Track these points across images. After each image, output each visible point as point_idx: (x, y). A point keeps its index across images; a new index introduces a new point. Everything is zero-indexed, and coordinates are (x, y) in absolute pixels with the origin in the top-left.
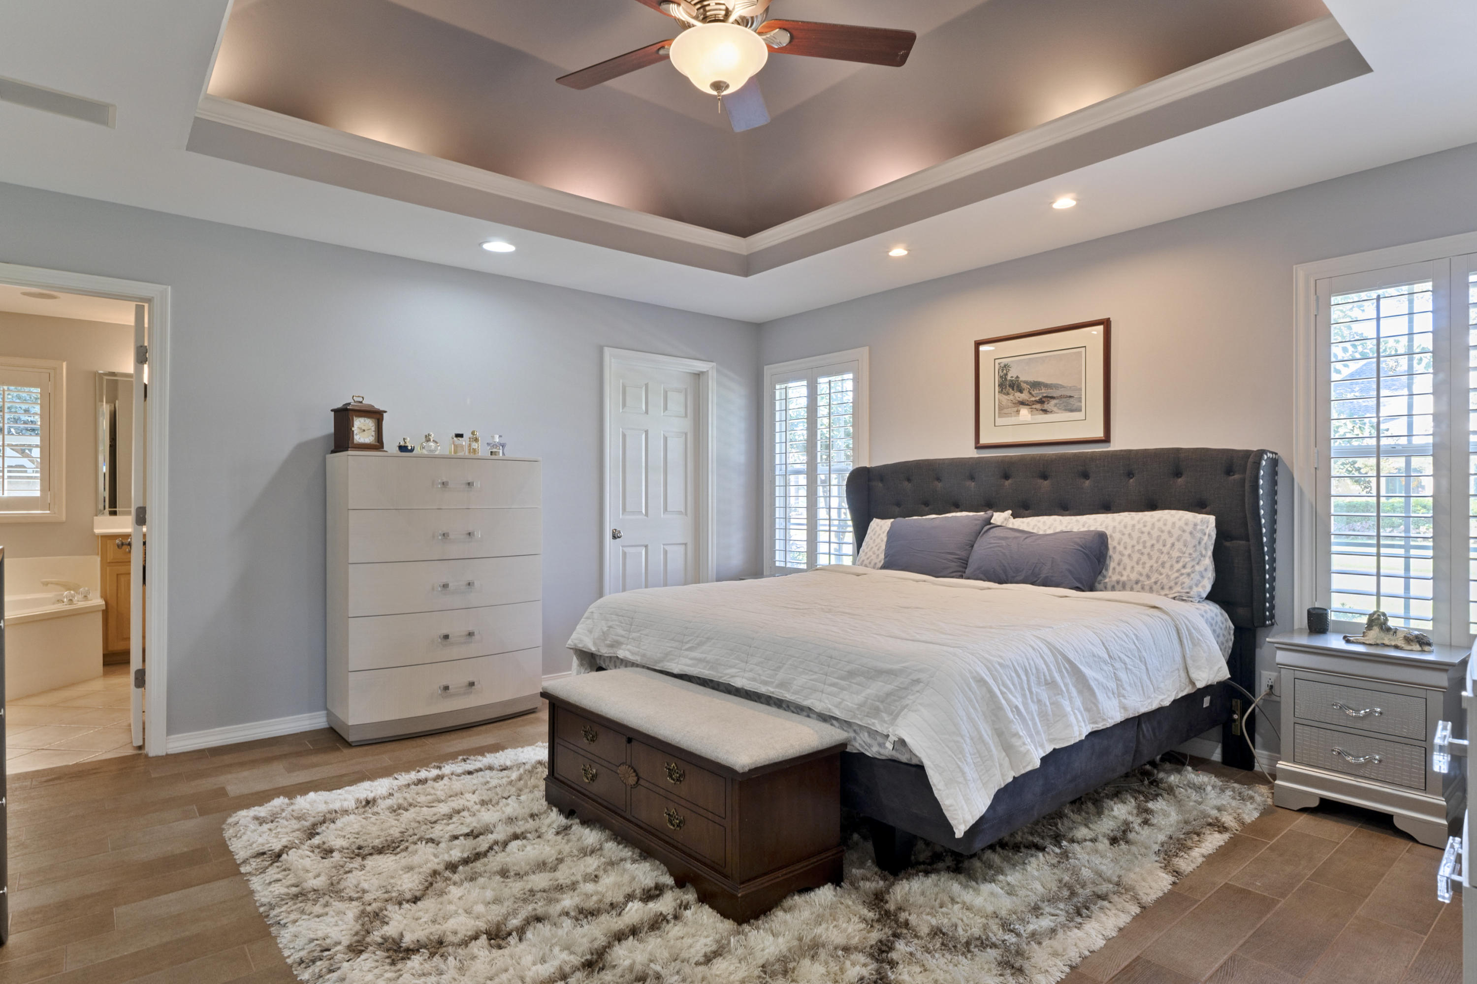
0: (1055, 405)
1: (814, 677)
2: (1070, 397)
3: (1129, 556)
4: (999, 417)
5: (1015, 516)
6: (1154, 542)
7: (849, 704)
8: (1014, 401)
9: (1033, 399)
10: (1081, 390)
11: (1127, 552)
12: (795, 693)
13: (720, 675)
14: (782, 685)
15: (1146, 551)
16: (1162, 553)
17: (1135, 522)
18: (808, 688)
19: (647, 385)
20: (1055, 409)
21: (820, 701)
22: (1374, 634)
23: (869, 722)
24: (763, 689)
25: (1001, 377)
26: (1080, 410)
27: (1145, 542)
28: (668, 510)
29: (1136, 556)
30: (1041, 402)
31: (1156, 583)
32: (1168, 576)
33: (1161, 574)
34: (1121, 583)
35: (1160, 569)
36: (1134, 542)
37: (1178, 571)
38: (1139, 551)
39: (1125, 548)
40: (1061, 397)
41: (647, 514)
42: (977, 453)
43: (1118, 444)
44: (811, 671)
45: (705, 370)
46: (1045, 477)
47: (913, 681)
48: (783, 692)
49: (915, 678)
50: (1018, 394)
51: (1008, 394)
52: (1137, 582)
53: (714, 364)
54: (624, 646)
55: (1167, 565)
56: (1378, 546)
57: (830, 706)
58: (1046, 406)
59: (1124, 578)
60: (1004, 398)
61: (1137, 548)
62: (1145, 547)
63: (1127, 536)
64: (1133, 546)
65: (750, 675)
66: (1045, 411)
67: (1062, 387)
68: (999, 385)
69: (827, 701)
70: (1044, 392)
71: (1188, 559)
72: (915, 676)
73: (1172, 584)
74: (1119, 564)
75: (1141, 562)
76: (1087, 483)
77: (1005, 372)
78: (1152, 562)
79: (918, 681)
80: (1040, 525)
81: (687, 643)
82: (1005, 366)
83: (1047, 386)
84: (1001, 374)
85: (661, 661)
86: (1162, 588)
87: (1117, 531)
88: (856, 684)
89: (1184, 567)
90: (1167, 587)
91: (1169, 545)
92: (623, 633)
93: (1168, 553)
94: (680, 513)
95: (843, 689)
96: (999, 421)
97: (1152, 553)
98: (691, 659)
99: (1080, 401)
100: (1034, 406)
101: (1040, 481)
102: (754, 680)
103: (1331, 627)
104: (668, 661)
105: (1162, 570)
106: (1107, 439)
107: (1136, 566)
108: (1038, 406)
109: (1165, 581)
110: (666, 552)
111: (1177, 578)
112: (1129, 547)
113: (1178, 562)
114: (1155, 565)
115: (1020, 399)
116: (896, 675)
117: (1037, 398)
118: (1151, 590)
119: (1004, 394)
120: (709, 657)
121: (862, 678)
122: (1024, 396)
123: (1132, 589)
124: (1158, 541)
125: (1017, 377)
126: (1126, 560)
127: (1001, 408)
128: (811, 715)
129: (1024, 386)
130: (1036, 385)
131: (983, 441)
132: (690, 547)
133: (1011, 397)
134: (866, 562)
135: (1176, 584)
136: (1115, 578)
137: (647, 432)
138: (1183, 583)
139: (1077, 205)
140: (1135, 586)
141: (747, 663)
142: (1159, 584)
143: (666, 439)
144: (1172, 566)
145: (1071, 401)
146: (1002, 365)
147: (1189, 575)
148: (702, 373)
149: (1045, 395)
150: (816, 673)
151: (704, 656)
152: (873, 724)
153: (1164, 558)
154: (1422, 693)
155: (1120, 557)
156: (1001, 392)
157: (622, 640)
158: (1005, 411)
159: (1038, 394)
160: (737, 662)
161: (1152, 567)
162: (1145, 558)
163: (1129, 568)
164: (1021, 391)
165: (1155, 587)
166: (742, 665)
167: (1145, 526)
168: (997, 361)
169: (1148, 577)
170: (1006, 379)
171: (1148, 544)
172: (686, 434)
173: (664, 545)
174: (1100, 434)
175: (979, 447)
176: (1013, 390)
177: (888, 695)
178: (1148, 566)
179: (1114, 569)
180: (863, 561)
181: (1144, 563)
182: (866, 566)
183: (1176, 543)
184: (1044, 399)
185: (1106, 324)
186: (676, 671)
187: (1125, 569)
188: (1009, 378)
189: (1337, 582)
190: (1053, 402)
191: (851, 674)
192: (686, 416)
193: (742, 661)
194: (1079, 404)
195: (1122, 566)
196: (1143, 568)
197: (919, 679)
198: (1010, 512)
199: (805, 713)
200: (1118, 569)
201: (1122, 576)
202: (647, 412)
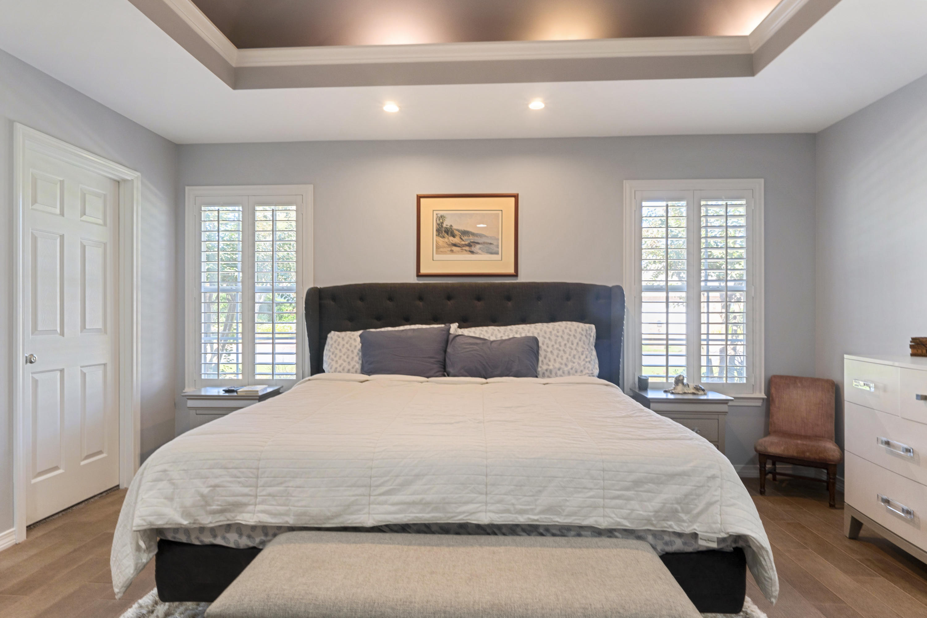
0: (480, 249)
1: (591, 493)
2: (491, 244)
3: (551, 352)
4: (436, 254)
5: (460, 327)
6: (566, 342)
7: (641, 513)
8: (449, 243)
9: (463, 243)
10: (498, 239)
11: (549, 350)
12: (569, 515)
13: (449, 515)
14: (549, 510)
15: (562, 348)
16: (572, 349)
17: (551, 329)
18: (588, 507)
19: (62, 182)
20: (480, 251)
21: (604, 516)
22: (680, 388)
23: (665, 525)
24: (522, 519)
25: (438, 224)
26: (497, 253)
27: (560, 343)
28: (87, 327)
29: (555, 352)
30: (469, 245)
31: (572, 369)
32: (579, 364)
33: (574, 363)
34: (549, 371)
35: (573, 359)
36: (553, 343)
37: (584, 360)
38: (557, 348)
39: (548, 347)
40: (484, 243)
41: (62, 334)
42: (418, 280)
43: (523, 278)
44: (585, 488)
45: (129, 178)
46: (479, 299)
47: (708, 477)
48: (552, 517)
49: (709, 475)
50: (451, 238)
51: (444, 237)
52: (559, 369)
53: (139, 174)
54: (250, 508)
55: (577, 357)
56: (667, 339)
57: (618, 520)
58: (473, 249)
59: (551, 367)
60: (441, 240)
61: (555, 346)
62: (560, 346)
63: (547, 339)
64: (553, 346)
65: (500, 507)
66: (472, 252)
67: (486, 236)
68: (436, 230)
69: (613, 516)
70: (472, 239)
71: (587, 353)
72: (710, 473)
73: (582, 368)
74: (545, 358)
75: (560, 356)
76: (510, 304)
77: (441, 221)
78: (567, 355)
79: (714, 477)
80: (484, 333)
81: (378, 486)
82: (441, 216)
83: (473, 234)
84: (438, 222)
85: (337, 515)
86: (576, 372)
87: (541, 336)
88: (645, 491)
89: (586, 357)
90: (579, 371)
91: (575, 344)
92: (246, 490)
93: (576, 349)
94: (98, 330)
95: (629, 499)
96: (436, 257)
97: (565, 349)
98: (393, 504)
99: (498, 248)
100: (464, 248)
101: (476, 302)
102: (508, 511)
103: (649, 386)
104: (352, 514)
105: (574, 360)
106: (516, 275)
107: (556, 358)
108: (467, 248)
109: (578, 367)
110: (84, 375)
111: (584, 364)
112: (550, 346)
113: (582, 354)
114: (569, 357)
115: (453, 242)
116: (689, 476)
117: (467, 243)
118: (569, 373)
119: (441, 237)
120: (428, 497)
121: (650, 485)
122: (456, 240)
123: (556, 375)
124: (568, 341)
125: (451, 226)
126: (549, 355)
127: (438, 247)
128: (583, 533)
129: (456, 233)
130: (465, 233)
131: (423, 271)
132: (109, 368)
133: (446, 240)
134: (340, 369)
135: (585, 368)
136: (545, 367)
137: (62, 237)
138: (588, 368)
139: (546, 106)
140: (558, 372)
141: (486, 494)
142: (574, 369)
143: (83, 248)
144: (579, 357)
145: (491, 246)
146: (439, 216)
147: (590, 362)
148: (125, 181)
149: (472, 241)
150: (591, 489)
151: (420, 497)
152: (671, 526)
153: (574, 352)
154: (716, 417)
155: (545, 353)
156: (438, 235)
157: (244, 500)
158: (442, 250)
159: (467, 240)
160: (475, 495)
161: (567, 358)
162: (561, 353)
163: (552, 360)
164: (454, 236)
165: (571, 371)
166: (482, 498)
167: (558, 332)
168: (435, 213)
169: (566, 365)
170: (442, 226)
171: (563, 344)
172: (105, 244)
173: (82, 367)
174: (512, 271)
175: (419, 275)
176: (448, 234)
177: (686, 496)
178: (564, 358)
179: (542, 361)
180: (336, 368)
181: (562, 357)
182: (340, 372)
183: (579, 343)
184: (471, 244)
185: (516, 197)
186: (370, 523)
187: (550, 361)
188: (444, 225)
189: (645, 360)
190: (478, 246)
191: (637, 483)
192: (105, 224)
193: (481, 494)
194: (497, 249)
195: (547, 359)
196: (562, 359)
197: (714, 475)
198: (457, 324)
199: (573, 533)
200: (545, 361)
201: (549, 365)
202: (62, 214)
